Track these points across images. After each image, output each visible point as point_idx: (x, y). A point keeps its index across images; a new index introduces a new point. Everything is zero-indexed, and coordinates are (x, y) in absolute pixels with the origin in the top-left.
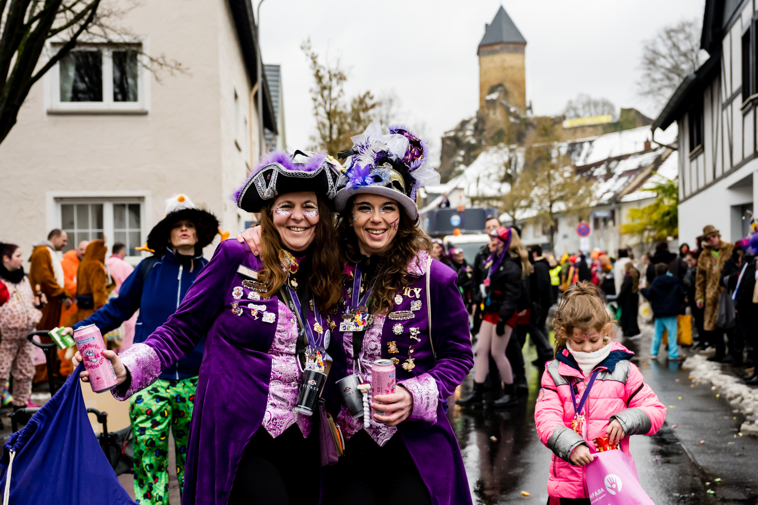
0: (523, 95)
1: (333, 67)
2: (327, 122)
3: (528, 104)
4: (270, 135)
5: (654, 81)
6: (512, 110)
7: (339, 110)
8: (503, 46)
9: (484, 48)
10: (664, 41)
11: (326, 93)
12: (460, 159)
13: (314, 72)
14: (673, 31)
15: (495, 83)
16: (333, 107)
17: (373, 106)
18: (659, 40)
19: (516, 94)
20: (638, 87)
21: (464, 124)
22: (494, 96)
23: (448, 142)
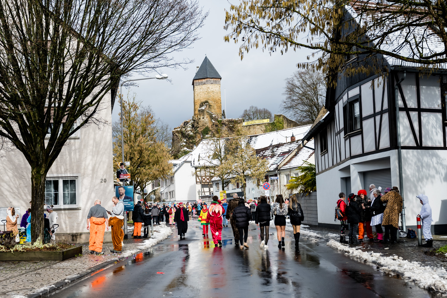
0: (220, 107)
1: (131, 102)
5: (293, 100)
6: (213, 116)
8: (208, 79)
9: (196, 81)
10: (298, 79)
12: (184, 144)
14: (302, 73)
15: (204, 101)
18: (295, 78)
19: (215, 107)
20: (285, 104)
21: (186, 123)
22: (203, 108)
23: (176, 134)
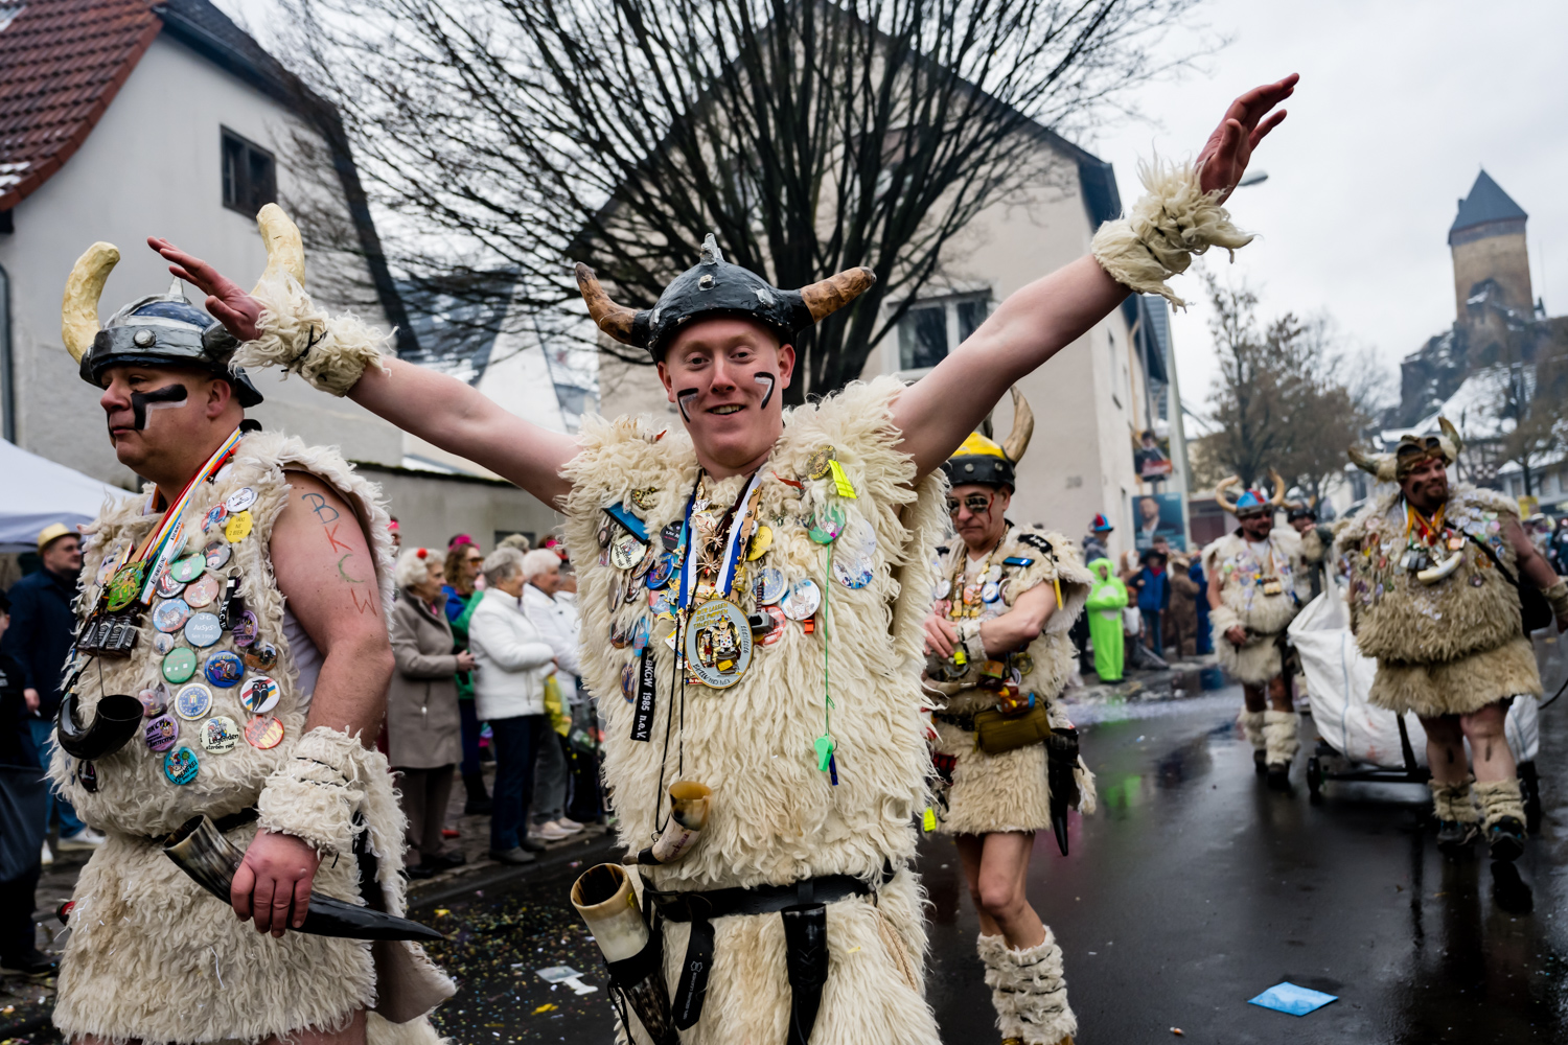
0: (1528, 290)
1: (1238, 288)
2: (1234, 360)
3: (1536, 303)
4: (1157, 385)
6: (1511, 313)
7: (1249, 343)
8: (1488, 226)
9: (1459, 234)
11: (1230, 322)
12: (1432, 391)
13: (1212, 297)
15: (1479, 279)
16: (1241, 340)
17: (1298, 332)
19: (1516, 291)
21: (1434, 342)
22: (1480, 298)
23: (1412, 370)
